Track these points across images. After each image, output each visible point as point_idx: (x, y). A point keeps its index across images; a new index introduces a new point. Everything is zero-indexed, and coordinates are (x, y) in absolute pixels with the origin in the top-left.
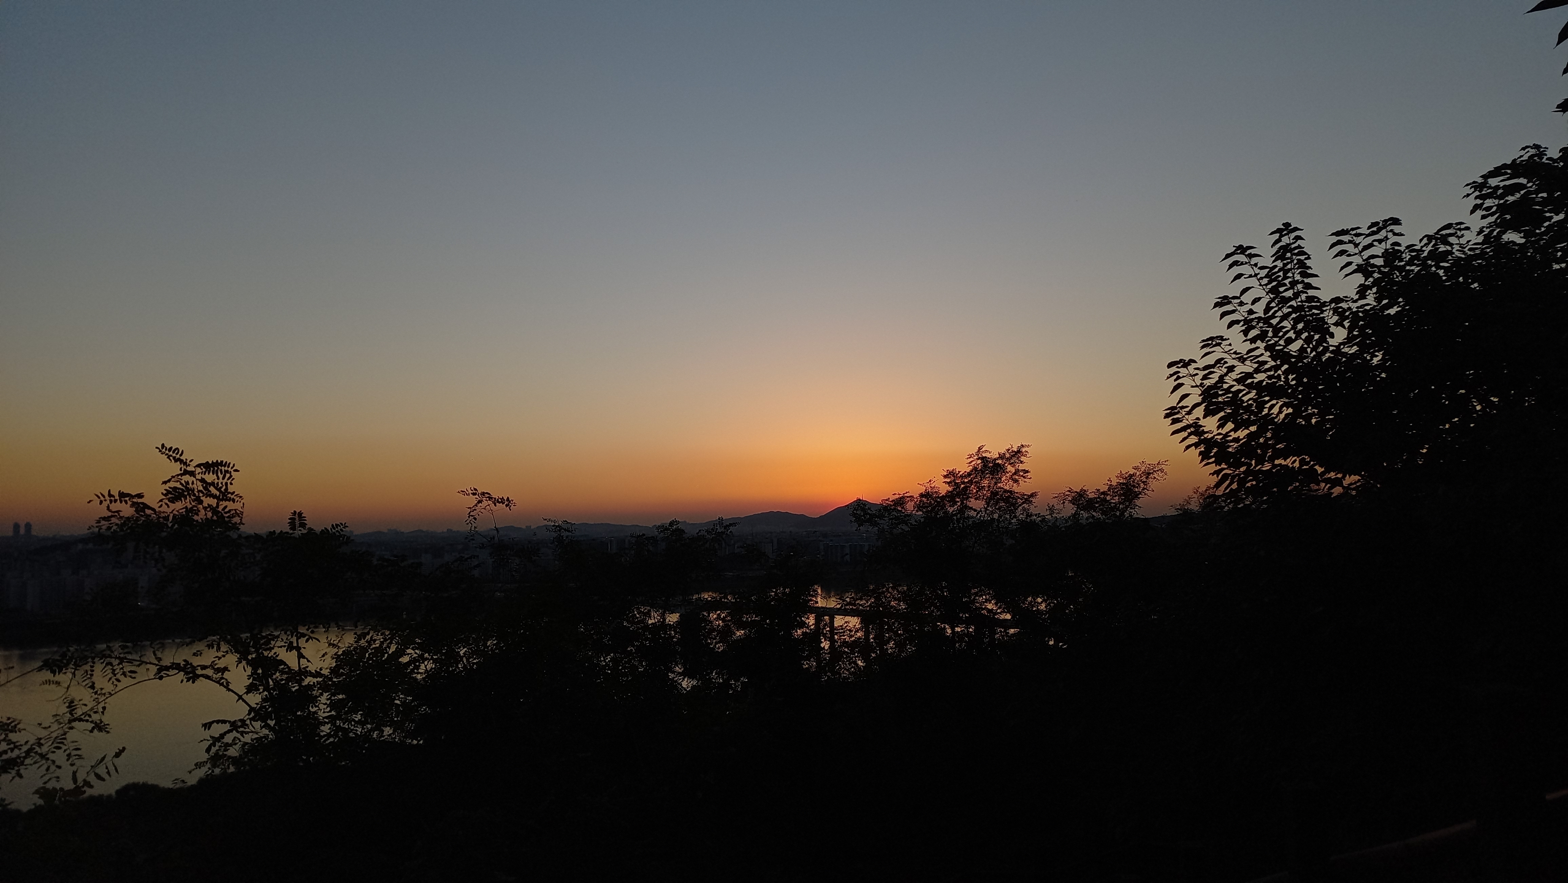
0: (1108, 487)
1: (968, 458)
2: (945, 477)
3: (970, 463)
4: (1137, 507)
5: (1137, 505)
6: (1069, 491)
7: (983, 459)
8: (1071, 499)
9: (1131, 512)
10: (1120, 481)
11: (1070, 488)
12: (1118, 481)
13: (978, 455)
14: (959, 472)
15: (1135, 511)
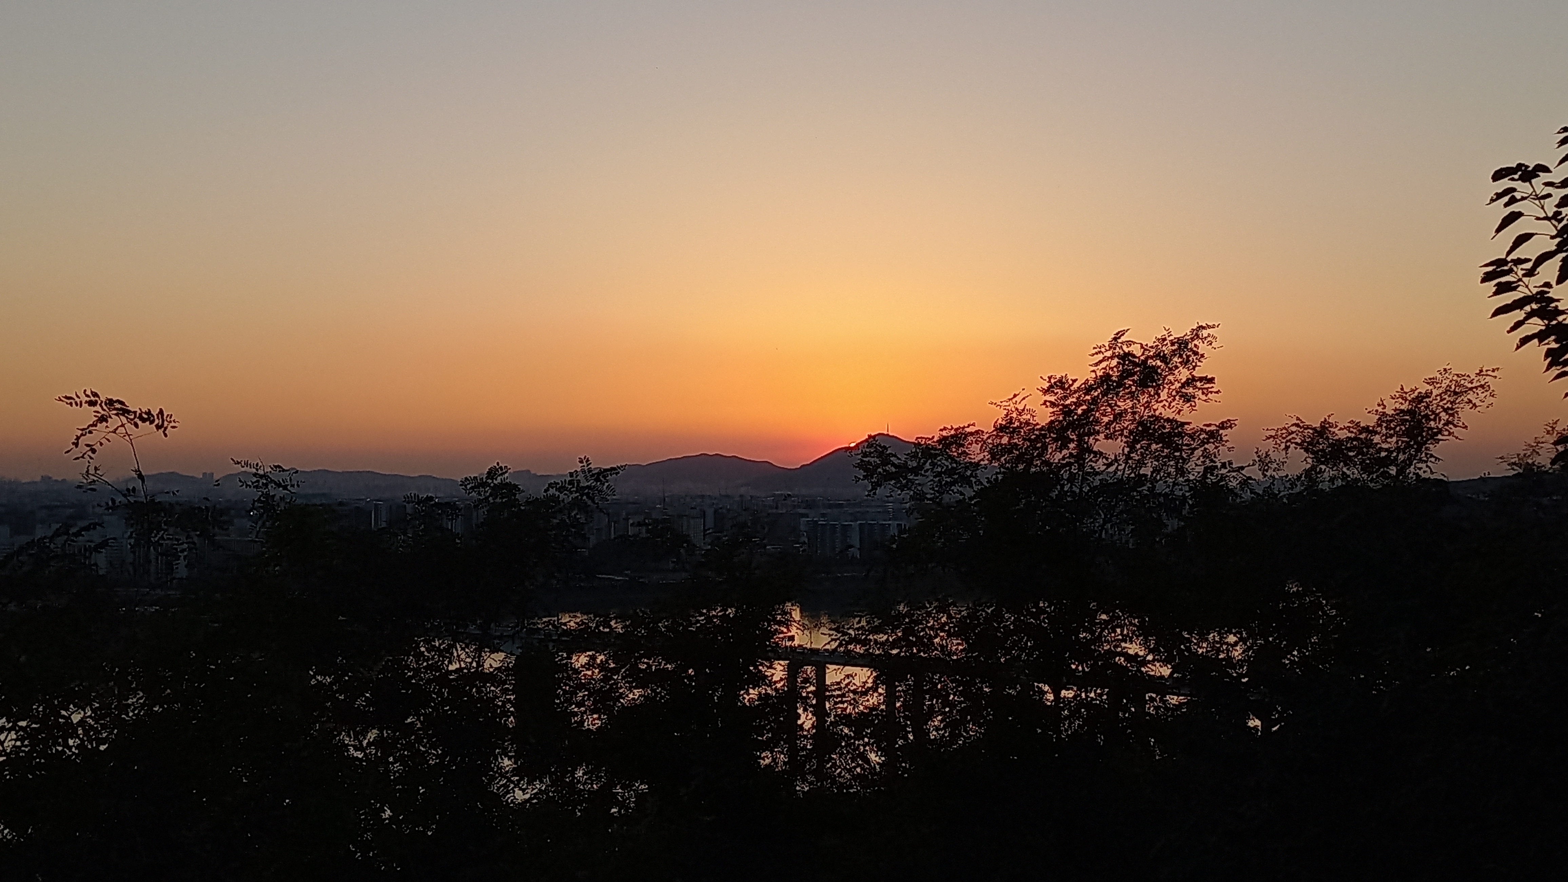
0: (1378, 417)
1: (1093, 355)
2: (1046, 392)
3: (1097, 364)
4: (1433, 459)
5: (1432, 456)
6: (1297, 425)
7: (1126, 357)
8: (1299, 441)
9: (1420, 469)
10: (1402, 407)
11: (1298, 419)
12: (1398, 406)
13: (1115, 349)
14: (1074, 381)
15: (1427, 466)
